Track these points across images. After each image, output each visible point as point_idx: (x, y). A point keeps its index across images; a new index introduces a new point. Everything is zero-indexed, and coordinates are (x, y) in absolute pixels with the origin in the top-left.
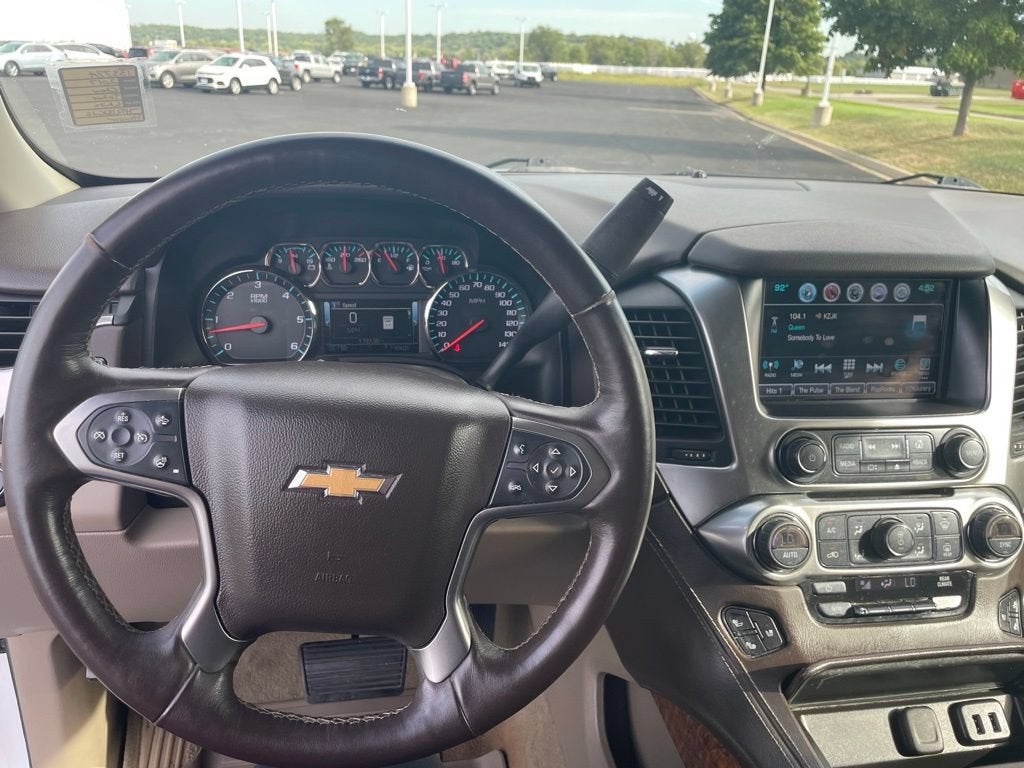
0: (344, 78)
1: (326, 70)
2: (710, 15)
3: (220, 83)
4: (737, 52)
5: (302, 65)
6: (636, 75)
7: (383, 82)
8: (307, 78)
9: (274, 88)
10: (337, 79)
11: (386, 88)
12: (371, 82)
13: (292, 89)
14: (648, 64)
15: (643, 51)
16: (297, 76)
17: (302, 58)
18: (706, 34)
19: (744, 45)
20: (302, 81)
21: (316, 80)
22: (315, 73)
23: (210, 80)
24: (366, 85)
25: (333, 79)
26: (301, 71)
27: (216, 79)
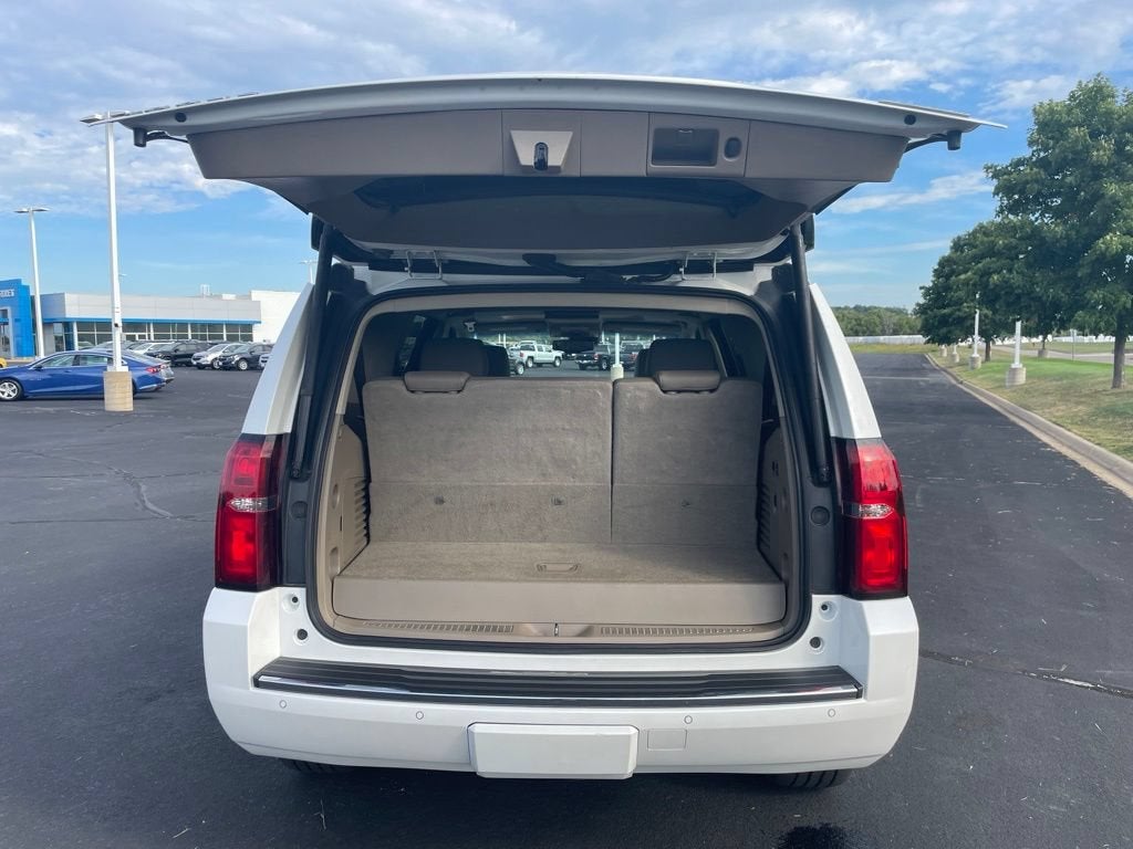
0: (564, 362)
1: (547, 357)
2: (921, 288)
4: (950, 320)
5: (527, 354)
6: (867, 344)
7: (599, 364)
8: (530, 365)
11: (601, 369)
12: (589, 364)
14: (883, 333)
15: (877, 320)
16: (521, 363)
17: (527, 348)
18: (918, 304)
19: (957, 313)
20: (526, 366)
21: (539, 365)
22: (537, 359)
24: (583, 367)
25: (553, 364)
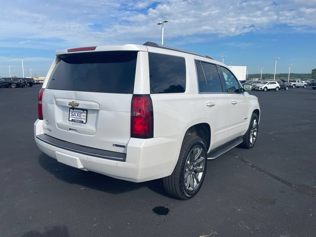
0: (307, 86)
1: (302, 84)
3: (261, 88)
8: (294, 87)
9: (277, 89)
10: (305, 87)
13: (286, 90)
21: (298, 87)
22: (297, 85)
23: (259, 88)
24: (314, 88)
26: (292, 85)
27: (260, 87)
